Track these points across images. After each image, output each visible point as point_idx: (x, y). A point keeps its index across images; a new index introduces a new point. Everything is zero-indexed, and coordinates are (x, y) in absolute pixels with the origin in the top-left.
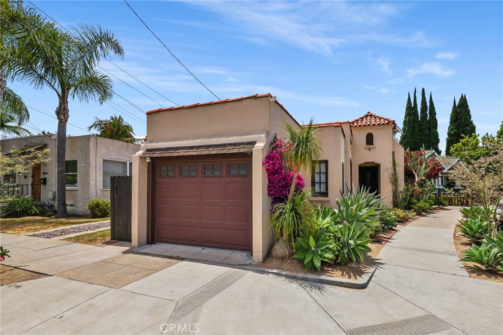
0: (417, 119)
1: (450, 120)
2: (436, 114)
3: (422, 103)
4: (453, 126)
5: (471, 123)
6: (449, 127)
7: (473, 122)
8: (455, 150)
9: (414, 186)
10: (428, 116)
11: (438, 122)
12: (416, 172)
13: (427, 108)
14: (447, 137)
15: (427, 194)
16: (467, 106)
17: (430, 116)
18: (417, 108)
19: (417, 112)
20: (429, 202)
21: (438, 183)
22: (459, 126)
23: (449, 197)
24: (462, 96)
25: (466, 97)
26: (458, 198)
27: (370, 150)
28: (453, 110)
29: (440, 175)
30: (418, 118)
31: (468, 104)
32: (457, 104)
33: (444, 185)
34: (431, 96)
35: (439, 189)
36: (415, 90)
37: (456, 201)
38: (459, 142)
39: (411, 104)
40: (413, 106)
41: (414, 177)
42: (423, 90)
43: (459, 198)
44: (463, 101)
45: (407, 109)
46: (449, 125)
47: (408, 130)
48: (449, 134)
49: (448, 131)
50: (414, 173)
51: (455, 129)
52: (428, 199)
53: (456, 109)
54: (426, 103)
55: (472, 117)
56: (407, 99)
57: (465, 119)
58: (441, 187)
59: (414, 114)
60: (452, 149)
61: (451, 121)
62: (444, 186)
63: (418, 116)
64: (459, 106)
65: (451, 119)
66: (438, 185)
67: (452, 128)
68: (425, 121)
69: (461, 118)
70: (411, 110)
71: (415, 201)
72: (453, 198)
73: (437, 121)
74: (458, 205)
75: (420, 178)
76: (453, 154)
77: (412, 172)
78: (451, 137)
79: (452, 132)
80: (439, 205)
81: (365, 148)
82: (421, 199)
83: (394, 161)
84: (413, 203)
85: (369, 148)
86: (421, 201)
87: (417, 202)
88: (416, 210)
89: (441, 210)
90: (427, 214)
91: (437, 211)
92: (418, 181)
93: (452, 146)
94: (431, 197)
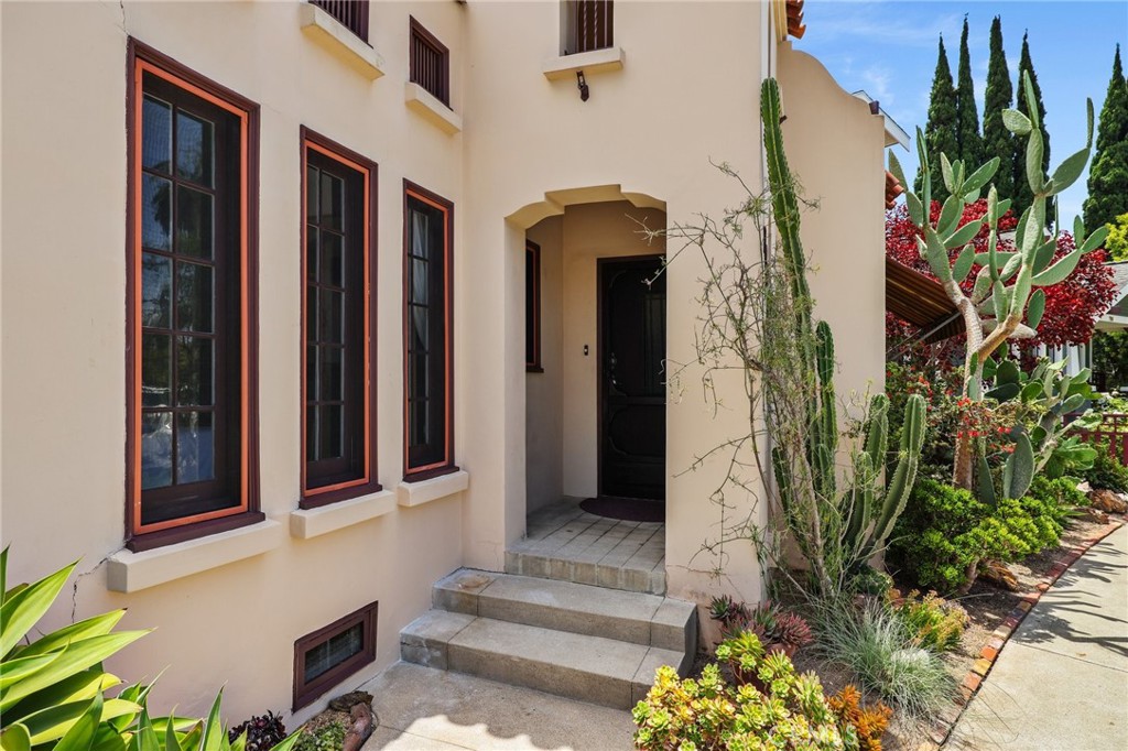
0: (970, 132)
1: (1098, 133)
2: (1042, 113)
3: (990, 75)
4: (1111, 155)
6: (1095, 161)
8: (1126, 238)
9: (956, 383)
12: (967, 294)
13: (1011, 89)
14: (1088, 197)
15: (1040, 435)
18: (971, 92)
19: (974, 109)
20: (1054, 493)
27: (585, 95)
28: (1111, 94)
30: (977, 129)
34: (1025, 46)
36: (966, 28)
39: (950, 80)
40: (956, 85)
41: (959, 328)
42: (996, 25)
45: (935, 97)
46: (1096, 151)
48: (1095, 186)
49: (1089, 177)
50: (959, 298)
51: (1118, 165)
52: (1046, 471)
53: (1123, 92)
54: (1005, 73)
56: (936, 63)
59: (959, 114)
60: (1114, 234)
61: (1100, 137)
63: (977, 123)
65: (1101, 128)
67: (1106, 164)
68: (1001, 141)
70: (949, 100)
71: (959, 496)
73: (1048, 137)
75: (997, 331)
76: (1120, 254)
77: (941, 289)
78: (1106, 192)
79: (1106, 179)
80: (1091, 485)
81: (554, 78)
82: (1006, 489)
83: (779, 171)
84: (949, 516)
85: (580, 74)
86: (1007, 499)
87: (981, 506)
88: (967, 570)
89: (1115, 521)
90: (1049, 580)
91: (1095, 531)
92: (982, 351)
93: (1114, 222)
94: (1067, 455)
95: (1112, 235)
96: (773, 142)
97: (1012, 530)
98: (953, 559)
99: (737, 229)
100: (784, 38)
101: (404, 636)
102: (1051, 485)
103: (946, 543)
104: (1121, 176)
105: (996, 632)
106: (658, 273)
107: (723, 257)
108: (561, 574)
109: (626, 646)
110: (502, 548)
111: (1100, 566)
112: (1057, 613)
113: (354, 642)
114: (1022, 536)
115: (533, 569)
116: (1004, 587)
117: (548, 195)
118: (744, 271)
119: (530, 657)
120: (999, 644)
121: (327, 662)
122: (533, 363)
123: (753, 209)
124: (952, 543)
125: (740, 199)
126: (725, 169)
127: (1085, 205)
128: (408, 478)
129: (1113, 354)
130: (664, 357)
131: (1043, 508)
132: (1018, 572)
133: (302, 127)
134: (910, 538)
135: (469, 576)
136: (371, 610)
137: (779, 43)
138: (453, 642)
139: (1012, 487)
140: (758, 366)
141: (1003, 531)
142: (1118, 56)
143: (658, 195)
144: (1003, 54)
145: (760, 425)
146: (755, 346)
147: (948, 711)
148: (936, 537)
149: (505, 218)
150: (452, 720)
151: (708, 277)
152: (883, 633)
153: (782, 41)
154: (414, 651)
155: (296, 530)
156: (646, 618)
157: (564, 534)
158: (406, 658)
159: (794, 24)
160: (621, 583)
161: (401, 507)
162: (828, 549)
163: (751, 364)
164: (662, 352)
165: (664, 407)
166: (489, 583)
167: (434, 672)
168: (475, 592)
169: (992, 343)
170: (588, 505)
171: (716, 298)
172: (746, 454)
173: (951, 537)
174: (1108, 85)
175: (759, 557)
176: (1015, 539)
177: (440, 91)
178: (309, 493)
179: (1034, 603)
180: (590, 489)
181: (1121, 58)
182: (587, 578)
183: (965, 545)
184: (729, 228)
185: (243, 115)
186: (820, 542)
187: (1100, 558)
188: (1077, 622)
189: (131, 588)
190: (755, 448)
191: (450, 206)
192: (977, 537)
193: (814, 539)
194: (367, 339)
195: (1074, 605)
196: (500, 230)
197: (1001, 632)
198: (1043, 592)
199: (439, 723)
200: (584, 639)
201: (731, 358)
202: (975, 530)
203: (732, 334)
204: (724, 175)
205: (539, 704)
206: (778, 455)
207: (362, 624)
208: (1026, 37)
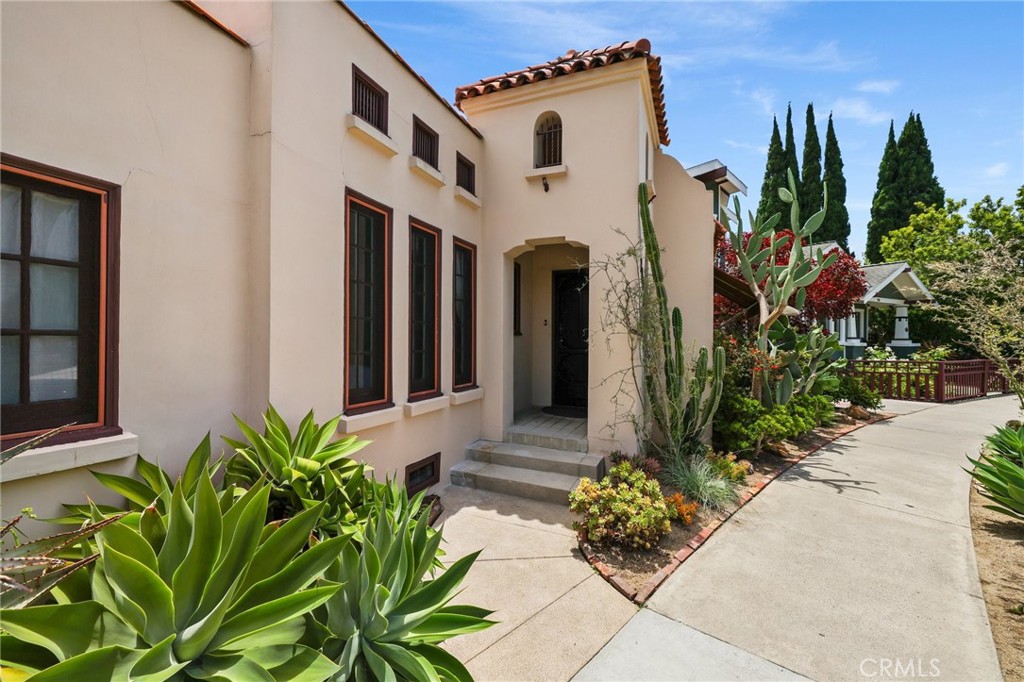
1: (878, 178)
2: (841, 165)
3: (806, 142)
4: (886, 192)
5: (934, 182)
6: (876, 196)
7: (939, 181)
8: (894, 246)
10: (823, 171)
11: (847, 185)
12: (762, 290)
13: (820, 150)
14: (871, 219)
16: (924, 142)
17: (827, 171)
18: (794, 152)
19: (796, 163)
20: (813, 404)
21: (848, 332)
22: (901, 190)
23: (881, 374)
24: (912, 118)
25: (921, 120)
26: (908, 375)
27: (547, 189)
28: (886, 152)
29: (853, 309)
30: (798, 176)
31: (926, 136)
32: (897, 139)
33: (862, 335)
34: (831, 122)
35: (850, 349)
36: (790, 110)
37: (904, 385)
38: (907, 225)
39: (781, 144)
40: (784, 148)
41: (756, 310)
42: (810, 109)
43: (913, 377)
44: (915, 127)
45: (770, 157)
46: (877, 190)
47: (772, 205)
48: (875, 212)
49: (871, 206)
50: (757, 292)
51: (891, 199)
52: (813, 392)
53: (895, 151)
54: (817, 140)
55: (935, 168)
56: (771, 134)
57: (918, 173)
58: (857, 343)
60: (886, 243)
61: (880, 181)
62: (863, 340)
64: (903, 142)
65: (880, 175)
66: (847, 338)
67: (883, 198)
68: (814, 184)
69: (907, 172)
70: (780, 158)
72: (895, 377)
73: (844, 181)
74: (908, 397)
75: (774, 312)
76: (889, 257)
77: (748, 286)
78: (883, 217)
79: (883, 208)
80: (852, 403)
81: (530, 180)
82: (778, 399)
83: (648, 229)
84: (745, 415)
85: (544, 179)
86: (779, 406)
87: (763, 409)
88: (755, 445)
89: (859, 423)
90: (807, 453)
91: (845, 429)
92: (767, 323)
93: (887, 235)
94: (823, 382)
95: (885, 244)
96: (644, 214)
97: (778, 421)
98: (747, 438)
99: (623, 264)
100: (658, 147)
101: (453, 471)
102: (811, 400)
103: (743, 429)
104: (893, 206)
105: (768, 476)
106: (584, 285)
107: (618, 277)
108: (533, 442)
109: (567, 477)
110: (501, 429)
111: (841, 446)
112: (806, 469)
113: (429, 473)
114: (783, 425)
115: (518, 440)
116: (779, 455)
117: (527, 241)
118: (628, 284)
119: (518, 480)
120: (767, 481)
121: (418, 480)
122: (517, 332)
123: (631, 252)
124: (746, 428)
125: (624, 247)
126: (618, 231)
127: (869, 225)
128: (455, 390)
129: (883, 323)
130: (588, 327)
131: (806, 412)
132: (790, 449)
133: (410, 216)
134: (724, 427)
135: (484, 443)
136: (437, 456)
137: (655, 150)
138: (478, 474)
139: (782, 398)
140: (635, 332)
141: (773, 422)
142: (892, 128)
143: (585, 242)
144: (815, 127)
145: (637, 362)
146: (634, 323)
147: (730, 508)
148: (737, 426)
149: (505, 254)
150: (479, 508)
151: (609, 286)
152: (701, 469)
153: (657, 150)
154: (457, 479)
155: (407, 412)
156: (577, 462)
157: (533, 423)
158: (453, 483)
159: (664, 139)
160: (564, 447)
161: (451, 405)
162: (674, 427)
163: (632, 331)
164: (586, 325)
165: (587, 354)
166: (495, 447)
167: (468, 489)
168: (488, 451)
169: (774, 317)
170: (546, 410)
171: (613, 297)
172: (629, 378)
173: (746, 426)
174: (885, 146)
175: (636, 432)
176: (779, 426)
177: (470, 188)
178: (412, 395)
179: (795, 463)
180: (548, 401)
181: (894, 129)
182: (546, 444)
183: (753, 430)
184: (619, 262)
185: (386, 214)
186: (669, 425)
187: (843, 443)
188: (815, 472)
189: (348, 432)
190: (634, 374)
191: (475, 247)
192: (759, 425)
193: (666, 423)
194: (436, 319)
195: (817, 465)
196: (502, 259)
197: (770, 476)
198: (802, 458)
199: (473, 509)
200: (544, 473)
201: (621, 328)
202: (758, 421)
203: (621, 316)
204: (617, 234)
205: (522, 503)
206: (649, 381)
207: (433, 463)
208: (831, 116)
